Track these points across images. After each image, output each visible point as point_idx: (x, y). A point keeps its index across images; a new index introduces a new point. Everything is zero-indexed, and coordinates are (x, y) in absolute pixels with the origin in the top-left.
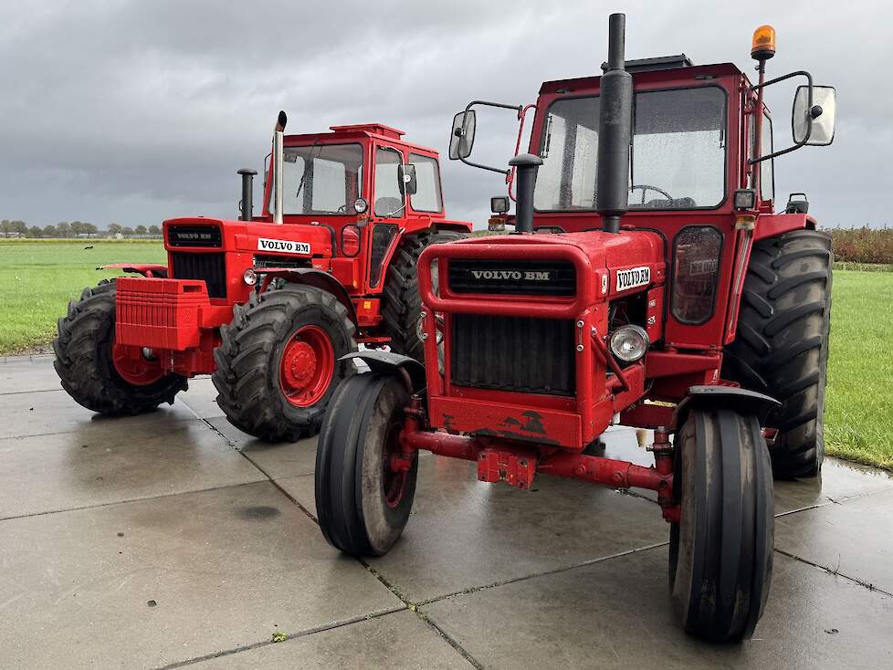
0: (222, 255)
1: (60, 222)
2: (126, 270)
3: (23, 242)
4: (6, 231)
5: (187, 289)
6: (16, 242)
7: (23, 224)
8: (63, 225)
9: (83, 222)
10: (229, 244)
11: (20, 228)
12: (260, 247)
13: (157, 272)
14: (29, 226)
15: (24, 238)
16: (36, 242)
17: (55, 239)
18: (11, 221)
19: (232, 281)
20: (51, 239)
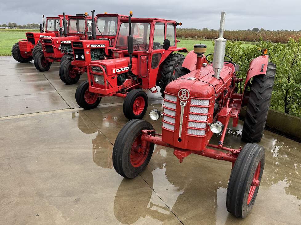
0: (34, 38)
1: (28, 24)
2: (22, 40)
3: (16, 30)
4: (10, 26)
5: (28, 43)
6: (13, 30)
7: (16, 24)
8: (29, 25)
9: (35, 24)
10: (35, 36)
11: (15, 25)
12: (40, 37)
13: (26, 41)
14: (18, 25)
15: (16, 29)
16: (20, 30)
17: (27, 30)
18: (11, 23)
19: (36, 42)
20: (25, 30)
